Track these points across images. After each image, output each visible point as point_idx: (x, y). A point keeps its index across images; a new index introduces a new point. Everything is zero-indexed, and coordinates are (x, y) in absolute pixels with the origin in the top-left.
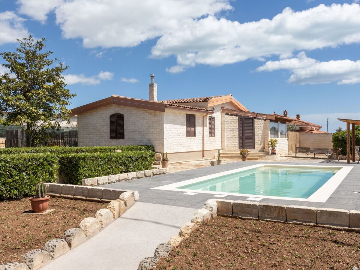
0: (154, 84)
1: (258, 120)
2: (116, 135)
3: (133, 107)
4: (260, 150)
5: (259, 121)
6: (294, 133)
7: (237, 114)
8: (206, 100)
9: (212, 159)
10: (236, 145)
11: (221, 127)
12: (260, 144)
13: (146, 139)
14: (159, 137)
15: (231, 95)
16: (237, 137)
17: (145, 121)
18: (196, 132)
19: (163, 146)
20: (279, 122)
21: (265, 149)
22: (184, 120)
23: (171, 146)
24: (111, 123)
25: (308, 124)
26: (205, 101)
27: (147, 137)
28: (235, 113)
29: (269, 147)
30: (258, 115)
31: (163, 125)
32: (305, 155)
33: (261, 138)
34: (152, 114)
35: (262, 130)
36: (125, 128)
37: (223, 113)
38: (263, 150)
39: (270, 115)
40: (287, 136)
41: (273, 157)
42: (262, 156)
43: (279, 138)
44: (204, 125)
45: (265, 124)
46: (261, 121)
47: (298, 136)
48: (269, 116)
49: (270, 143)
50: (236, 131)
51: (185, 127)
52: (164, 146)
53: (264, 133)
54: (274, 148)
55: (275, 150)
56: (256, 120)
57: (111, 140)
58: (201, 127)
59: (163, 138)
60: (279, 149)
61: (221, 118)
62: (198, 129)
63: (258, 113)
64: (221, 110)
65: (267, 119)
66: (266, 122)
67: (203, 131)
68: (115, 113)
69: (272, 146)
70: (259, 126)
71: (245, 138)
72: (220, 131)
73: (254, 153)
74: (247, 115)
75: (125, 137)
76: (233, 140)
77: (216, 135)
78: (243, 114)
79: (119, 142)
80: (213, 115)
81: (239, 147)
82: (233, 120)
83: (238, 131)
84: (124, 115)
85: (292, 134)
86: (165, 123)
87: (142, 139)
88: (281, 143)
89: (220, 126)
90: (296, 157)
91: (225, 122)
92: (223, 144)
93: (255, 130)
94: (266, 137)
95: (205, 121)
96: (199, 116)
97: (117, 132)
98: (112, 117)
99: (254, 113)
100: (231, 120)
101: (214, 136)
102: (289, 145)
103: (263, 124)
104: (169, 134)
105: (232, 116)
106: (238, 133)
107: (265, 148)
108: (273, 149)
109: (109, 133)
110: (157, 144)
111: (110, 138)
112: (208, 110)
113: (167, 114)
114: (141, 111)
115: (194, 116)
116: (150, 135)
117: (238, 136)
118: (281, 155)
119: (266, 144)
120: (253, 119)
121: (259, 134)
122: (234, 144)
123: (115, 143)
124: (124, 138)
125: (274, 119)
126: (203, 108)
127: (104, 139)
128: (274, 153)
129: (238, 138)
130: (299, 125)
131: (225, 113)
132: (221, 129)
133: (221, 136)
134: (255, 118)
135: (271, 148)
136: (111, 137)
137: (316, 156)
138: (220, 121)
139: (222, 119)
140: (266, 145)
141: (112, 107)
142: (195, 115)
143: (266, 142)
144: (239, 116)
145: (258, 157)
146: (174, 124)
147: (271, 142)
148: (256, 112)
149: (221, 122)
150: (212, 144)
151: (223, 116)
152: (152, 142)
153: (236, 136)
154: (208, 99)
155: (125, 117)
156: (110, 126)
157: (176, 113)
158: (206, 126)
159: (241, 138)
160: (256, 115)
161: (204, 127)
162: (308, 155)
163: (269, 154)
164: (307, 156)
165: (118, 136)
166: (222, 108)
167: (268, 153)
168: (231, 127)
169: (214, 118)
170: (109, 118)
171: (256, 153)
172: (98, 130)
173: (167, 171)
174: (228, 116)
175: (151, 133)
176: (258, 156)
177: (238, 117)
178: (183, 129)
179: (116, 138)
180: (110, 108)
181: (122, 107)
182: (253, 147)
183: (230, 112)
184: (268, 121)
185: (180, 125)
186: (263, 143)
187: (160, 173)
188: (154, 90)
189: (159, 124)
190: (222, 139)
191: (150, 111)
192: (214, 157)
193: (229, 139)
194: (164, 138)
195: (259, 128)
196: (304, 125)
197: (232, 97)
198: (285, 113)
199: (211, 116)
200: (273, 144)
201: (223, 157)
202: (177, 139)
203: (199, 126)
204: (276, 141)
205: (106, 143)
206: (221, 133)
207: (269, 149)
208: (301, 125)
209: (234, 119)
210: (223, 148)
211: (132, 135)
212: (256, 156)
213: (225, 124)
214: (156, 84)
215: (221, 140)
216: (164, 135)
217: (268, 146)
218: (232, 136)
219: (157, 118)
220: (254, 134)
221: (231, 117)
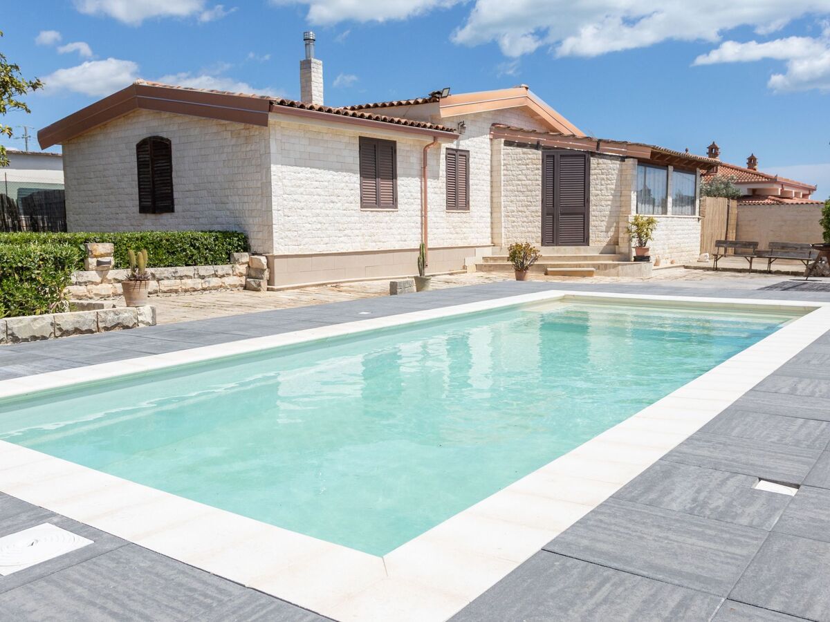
0: (313, 60)
1: (601, 161)
2: (154, 202)
3: (191, 117)
4: (603, 249)
5: (604, 164)
6: (723, 201)
7: (538, 143)
8: (435, 97)
9: (456, 273)
10: (533, 235)
11: (492, 182)
12: (607, 232)
13: (228, 213)
14: (259, 206)
15: (527, 88)
16: (537, 212)
17: (224, 157)
18: (400, 194)
19: (271, 233)
20: (671, 168)
21: (618, 245)
22: (352, 156)
23: (300, 233)
24: (141, 165)
25: (773, 180)
26: (430, 99)
27: (230, 206)
28: (533, 139)
29: (630, 240)
30: (602, 146)
31: (269, 169)
32: (742, 263)
33: (608, 213)
34: (239, 134)
35: (611, 189)
36: (175, 181)
37: (496, 141)
38: (613, 249)
39: (637, 145)
40: (697, 210)
41: (640, 269)
42: (606, 266)
43: (669, 214)
44: (428, 173)
45: (621, 171)
46: (609, 161)
47: (734, 211)
48: (635, 147)
49: (634, 228)
50: (534, 193)
51: (356, 178)
52: (275, 234)
53: (618, 199)
54: (645, 243)
55: (648, 249)
56: (593, 161)
57: (143, 215)
58: (418, 179)
59: (269, 210)
60: (666, 247)
61: (491, 155)
62: (407, 186)
63: (600, 140)
64: (491, 130)
65: (627, 157)
66: (624, 167)
67: (424, 191)
68: (150, 135)
69: (640, 237)
70: (603, 179)
71: (562, 214)
72: (489, 194)
73: (585, 258)
74: (569, 145)
75: (176, 207)
76: (525, 219)
77: (471, 203)
78: (557, 143)
79: (162, 221)
80: (464, 144)
81: (542, 241)
82: (527, 161)
83: (539, 193)
84: (170, 141)
85: (715, 204)
86: (276, 163)
87: (217, 213)
88: (675, 228)
89: (489, 178)
90: (716, 269)
91: (502, 167)
92: (495, 231)
93: (593, 191)
94: (623, 209)
95: (430, 162)
96: (407, 146)
97: (155, 192)
98: (141, 146)
99: (588, 139)
100: (520, 162)
101: (467, 206)
102: (702, 235)
103: (616, 172)
104: (295, 197)
105: (525, 150)
106: (540, 198)
107: (617, 243)
108: (642, 244)
109: (137, 197)
110: (256, 229)
111: (140, 212)
112: (437, 128)
113: (283, 135)
114: (213, 126)
115: (391, 146)
116: (236, 199)
117: (539, 208)
118: (672, 263)
119: (620, 229)
120: (585, 157)
121: (603, 203)
122: (529, 232)
124: (173, 211)
125: (647, 155)
126: (423, 123)
127: (127, 213)
128: (642, 258)
129: (540, 214)
130: (748, 183)
131: (503, 140)
132: (492, 186)
133: (491, 208)
134: (593, 154)
135: (635, 242)
136: (143, 210)
137: (774, 267)
138: (489, 162)
139: (495, 158)
140: (621, 235)
141: (142, 119)
142: (394, 143)
143: (622, 224)
144: (544, 148)
145: (593, 269)
146: (311, 167)
147: (637, 225)
148: (597, 137)
149: (489, 167)
150: (458, 230)
151: (495, 147)
152: (243, 222)
153: (534, 208)
154: (439, 93)
155: (173, 147)
156: (139, 174)
157: (319, 132)
158: (436, 177)
159: (548, 214)
160: (596, 144)
161: (428, 180)
162: (751, 262)
163: (629, 260)
164: (747, 266)
165: (160, 204)
166: (493, 125)
167: (626, 258)
168: (519, 180)
169: (463, 153)
170: (135, 151)
171: (592, 258)
172: (110, 188)
173: (140, 318)
174: (512, 148)
175: (239, 195)
176: (594, 266)
177: (540, 152)
178: (351, 182)
179: (154, 212)
180: (134, 121)
181: (166, 115)
182: (585, 241)
183: (519, 137)
184: (629, 162)
185: (337, 170)
186: (613, 229)
187: (101, 325)
188: (313, 78)
189: (260, 165)
190: (494, 215)
191: (236, 125)
192: (465, 267)
193: (513, 217)
194: (274, 207)
195: (603, 182)
196: (762, 182)
197: (530, 93)
198: (713, 151)
199: (453, 146)
200: (642, 231)
201: (492, 268)
202: (327, 212)
203: (408, 176)
204: (650, 222)
205: (132, 225)
206: (492, 197)
207: (630, 245)
208: (755, 183)
209: (530, 156)
210: (495, 241)
211: (192, 200)
212: (588, 266)
213: (502, 172)
214: (321, 62)
215: (489, 220)
216: (274, 199)
217: (627, 235)
218: (520, 209)
219: (253, 147)
220: (588, 201)
221: (519, 150)
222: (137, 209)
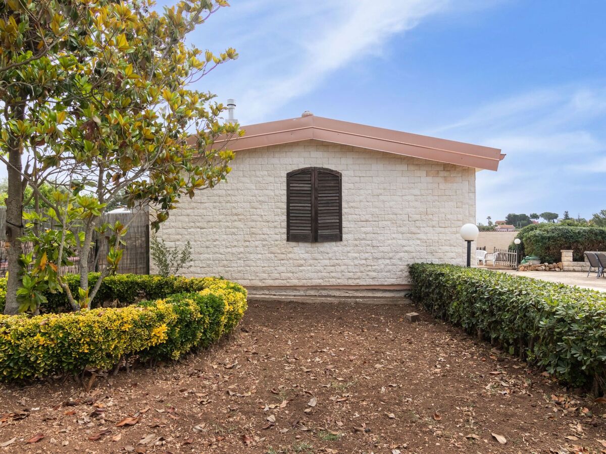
2: (316, 230)
17: (416, 192)
34: (438, 174)
36: (344, 211)
68: (310, 166)
75: (344, 236)
79: (321, 249)
84: (341, 174)
87: (404, 242)
97: (316, 220)
109: (285, 224)
111: (288, 240)
114: (401, 165)
123: (307, 252)
124: (341, 240)
127: (265, 240)
136: (292, 237)
155: (344, 179)
156: (289, 202)
165: (323, 233)
170: (285, 179)
172: (236, 215)
181: (334, 149)
189: (462, 202)
191: (433, 167)
205: (272, 253)
211: (368, 230)
219: (454, 187)
222: (285, 236)
